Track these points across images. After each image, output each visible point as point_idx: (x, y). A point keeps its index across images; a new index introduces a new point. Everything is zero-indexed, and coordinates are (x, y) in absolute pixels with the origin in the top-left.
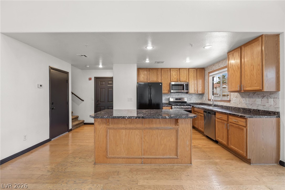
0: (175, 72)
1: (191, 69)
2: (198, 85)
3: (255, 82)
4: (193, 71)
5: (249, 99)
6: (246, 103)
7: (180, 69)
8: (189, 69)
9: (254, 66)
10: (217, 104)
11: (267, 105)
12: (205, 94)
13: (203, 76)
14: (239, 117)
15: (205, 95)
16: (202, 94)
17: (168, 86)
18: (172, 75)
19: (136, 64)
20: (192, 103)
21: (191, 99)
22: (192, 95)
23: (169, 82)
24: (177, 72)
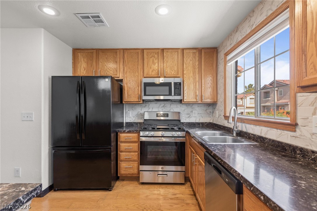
0: (154, 57)
1: (188, 51)
2: (203, 86)
4: (192, 54)
7: (163, 50)
8: (183, 50)
10: (244, 130)
12: (219, 103)
13: (215, 66)
15: (217, 106)
16: (213, 105)
17: (138, 87)
18: (147, 64)
19: (43, 30)
20: (192, 123)
21: (189, 115)
22: (192, 106)
23: (140, 78)
24: (158, 56)
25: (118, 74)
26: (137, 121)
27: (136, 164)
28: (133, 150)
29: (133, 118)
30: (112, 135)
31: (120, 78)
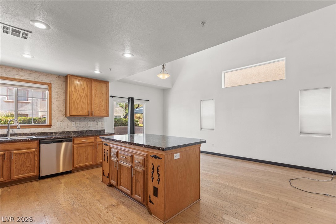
3: (103, 110)
5: (80, 123)
6: (77, 126)
9: (102, 99)
11: (97, 126)
14: (109, 135)
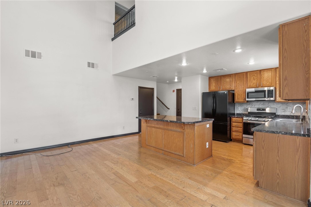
0: (254, 75)
7: (260, 71)
17: (244, 94)
18: (250, 80)
19: (200, 75)
20: (286, 115)
21: (284, 110)
22: (287, 104)
23: (245, 88)
24: (257, 75)
25: (232, 87)
26: (243, 113)
27: (241, 134)
28: (239, 127)
29: (241, 111)
30: (228, 118)
31: (233, 90)
